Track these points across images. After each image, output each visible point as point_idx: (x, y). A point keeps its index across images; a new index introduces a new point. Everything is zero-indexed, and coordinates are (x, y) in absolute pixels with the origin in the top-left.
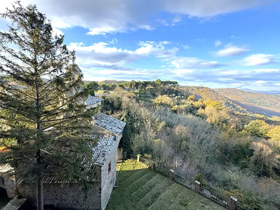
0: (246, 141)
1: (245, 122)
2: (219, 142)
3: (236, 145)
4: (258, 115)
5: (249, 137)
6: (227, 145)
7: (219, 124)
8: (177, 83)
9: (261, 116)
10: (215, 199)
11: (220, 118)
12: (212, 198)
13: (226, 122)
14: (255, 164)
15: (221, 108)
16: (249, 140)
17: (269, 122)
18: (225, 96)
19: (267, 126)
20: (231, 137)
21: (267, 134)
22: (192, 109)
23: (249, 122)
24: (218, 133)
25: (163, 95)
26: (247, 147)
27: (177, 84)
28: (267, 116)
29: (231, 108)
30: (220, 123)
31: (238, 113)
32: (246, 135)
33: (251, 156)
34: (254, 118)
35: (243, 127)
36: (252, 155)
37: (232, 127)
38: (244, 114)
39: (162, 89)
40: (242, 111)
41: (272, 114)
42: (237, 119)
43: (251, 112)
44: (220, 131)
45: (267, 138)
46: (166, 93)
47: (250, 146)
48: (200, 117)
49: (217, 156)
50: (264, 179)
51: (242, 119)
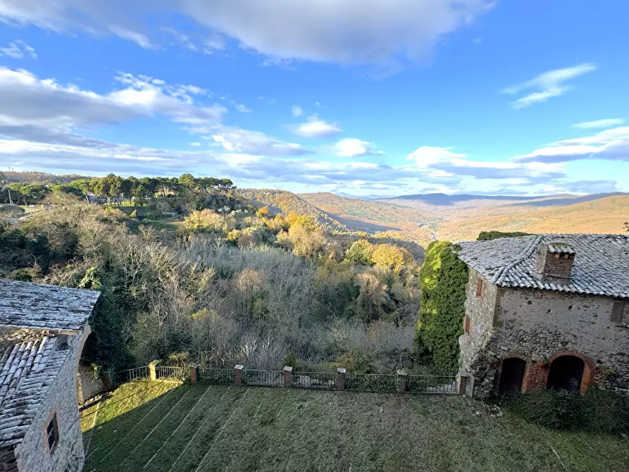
0: (349, 275)
1: (346, 245)
2: (316, 286)
3: (339, 285)
4: (359, 233)
5: (352, 268)
6: (326, 287)
7: (312, 255)
8: (231, 183)
9: (364, 234)
10: (316, 384)
11: (313, 245)
12: (313, 384)
13: (322, 250)
14: (363, 306)
15: (313, 226)
16: (353, 273)
17: (372, 241)
18: (318, 207)
19: (370, 247)
20: (330, 273)
21: (372, 259)
22: (266, 234)
23: (351, 245)
24: (312, 272)
25: (203, 209)
26: (352, 285)
27: (233, 186)
28: (370, 233)
29: (327, 225)
30: (314, 254)
31: (336, 232)
32: (349, 266)
33: (357, 296)
34: (356, 238)
35: (345, 254)
36: (358, 294)
37: (330, 256)
38: (344, 233)
39: (197, 197)
40: (341, 228)
41: (373, 228)
42: (335, 243)
43: (352, 228)
44: (315, 267)
45: (372, 265)
46: (208, 206)
47: (355, 281)
48: (282, 247)
49: (316, 309)
50: (373, 325)
51: (342, 241)
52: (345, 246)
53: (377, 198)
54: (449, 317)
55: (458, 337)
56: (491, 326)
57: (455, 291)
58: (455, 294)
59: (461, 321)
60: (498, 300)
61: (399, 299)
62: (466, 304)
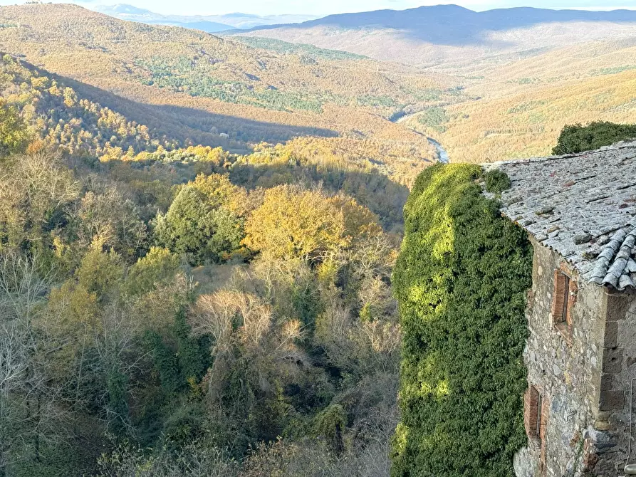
0: (172, 300)
1: (152, 200)
2: (49, 356)
3: (136, 342)
4: (199, 153)
5: (180, 277)
6: (91, 356)
7: (25, 246)
9: (214, 155)
11: (26, 205)
13: (65, 223)
14: (227, 401)
15: (18, 134)
16: (183, 292)
17: (245, 178)
18: (33, 58)
19: (236, 200)
20: (103, 301)
21: (246, 241)
23: (171, 197)
24: (31, 305)
26: (183, 333)
28: (234, 148)
29: (76, 130)
30: (36, 238)
31: (112, 153)
32: (168, 270)
33: (204, 371)
34: (187, 171)
35: (149, 229)
36: (207, 362)
37: (97, 244)
38: (143, 156)
40: (130, 138)
41: (246, 133)
42: (113, 193)
43: (170, 137)
44: (41, 285)
45: (249, 258)
47: (193, 321)
49: (56, 439)
51: (138, 183)
52: (149, 202)
53: (250, 23)
54: (482, 399)
55: (511, 457)
56: (596, 412)
57: (496, 318)
58: (497, 328)
59: (518, 405)
60: (611, 332)
61: (341, 361)
62: (529, 353)
